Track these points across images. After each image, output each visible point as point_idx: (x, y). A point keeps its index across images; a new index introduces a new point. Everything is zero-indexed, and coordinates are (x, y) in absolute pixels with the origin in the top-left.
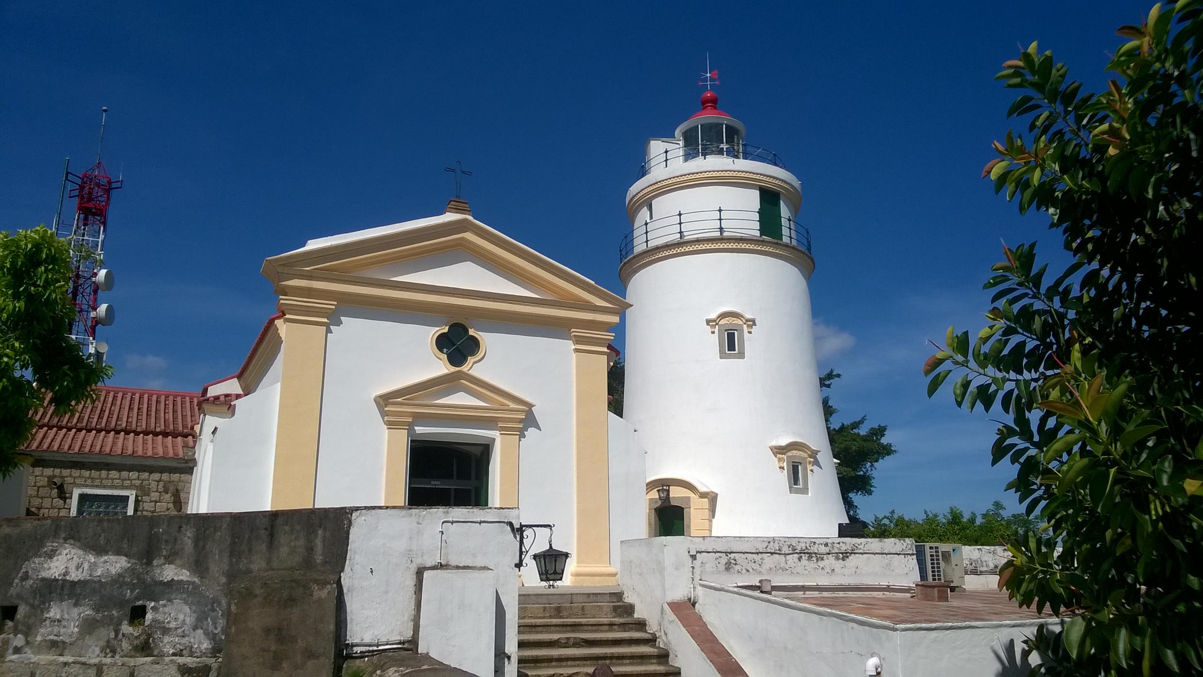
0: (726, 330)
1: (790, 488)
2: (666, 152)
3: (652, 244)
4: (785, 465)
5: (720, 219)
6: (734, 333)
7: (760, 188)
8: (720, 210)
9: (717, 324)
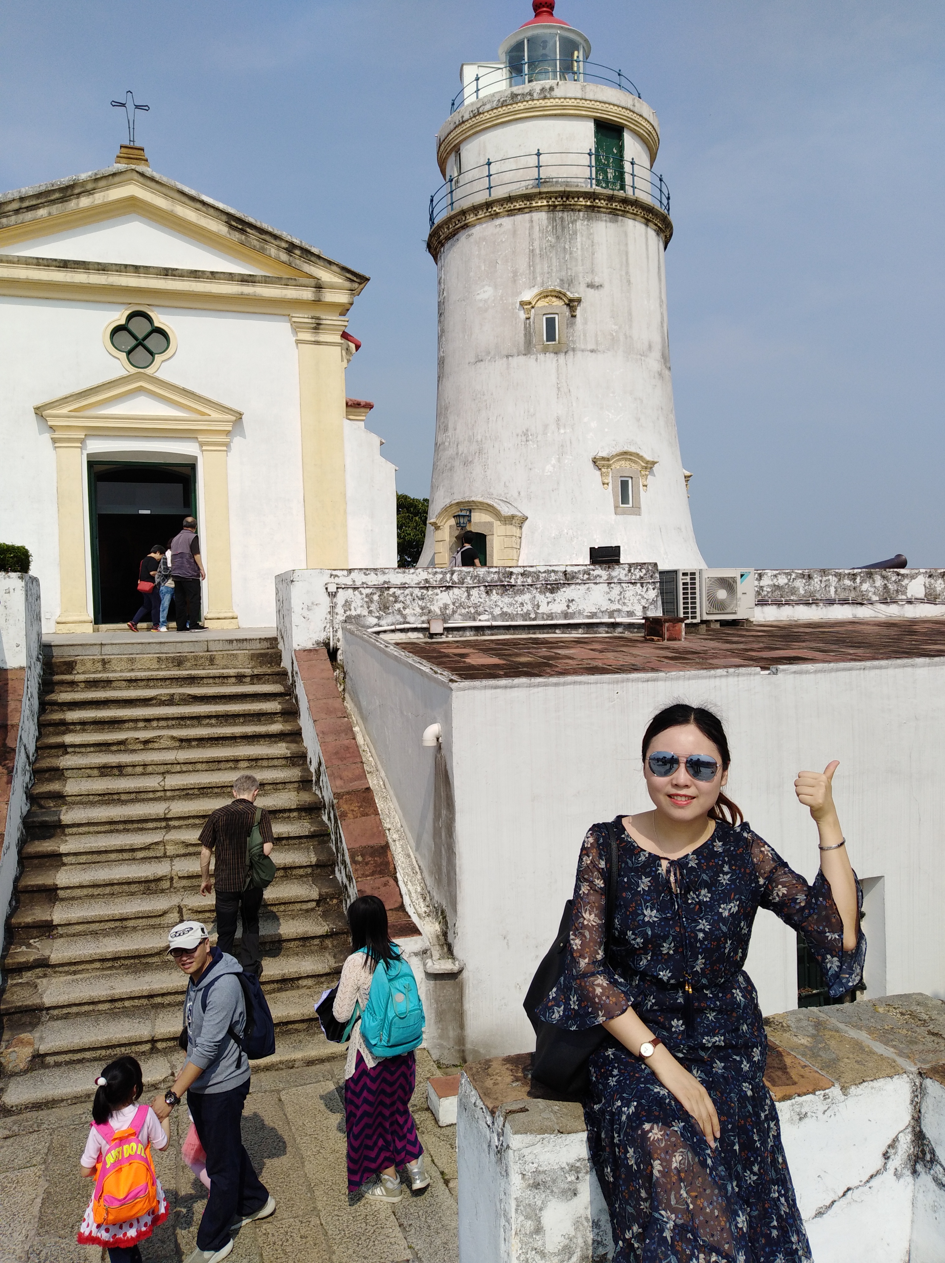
0: (544, 314)
1: (616, 507)
2: (477, 79)
3: (458, 207)
4: (609, 480)
5: (539, 167)
6: (554, 318)
7: (595, 120)
8: (538, 154)
9: (533, 307)
